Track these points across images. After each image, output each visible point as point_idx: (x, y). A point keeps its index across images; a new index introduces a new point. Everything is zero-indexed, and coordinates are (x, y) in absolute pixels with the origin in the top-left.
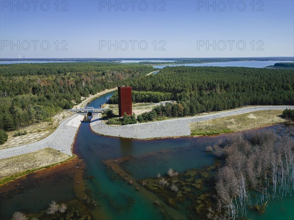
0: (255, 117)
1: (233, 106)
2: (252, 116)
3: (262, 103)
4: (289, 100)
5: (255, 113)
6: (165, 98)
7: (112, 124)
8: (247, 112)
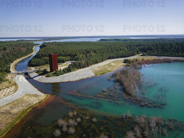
0: (114, 64)
1: (102, 60)
2: (112, 64)
3: (113, 58)
4: (122, 55)
5: (112, 62)
6: (67, 60)
7: (50, 76)
8: (109, 62)
